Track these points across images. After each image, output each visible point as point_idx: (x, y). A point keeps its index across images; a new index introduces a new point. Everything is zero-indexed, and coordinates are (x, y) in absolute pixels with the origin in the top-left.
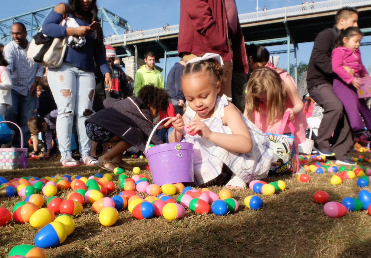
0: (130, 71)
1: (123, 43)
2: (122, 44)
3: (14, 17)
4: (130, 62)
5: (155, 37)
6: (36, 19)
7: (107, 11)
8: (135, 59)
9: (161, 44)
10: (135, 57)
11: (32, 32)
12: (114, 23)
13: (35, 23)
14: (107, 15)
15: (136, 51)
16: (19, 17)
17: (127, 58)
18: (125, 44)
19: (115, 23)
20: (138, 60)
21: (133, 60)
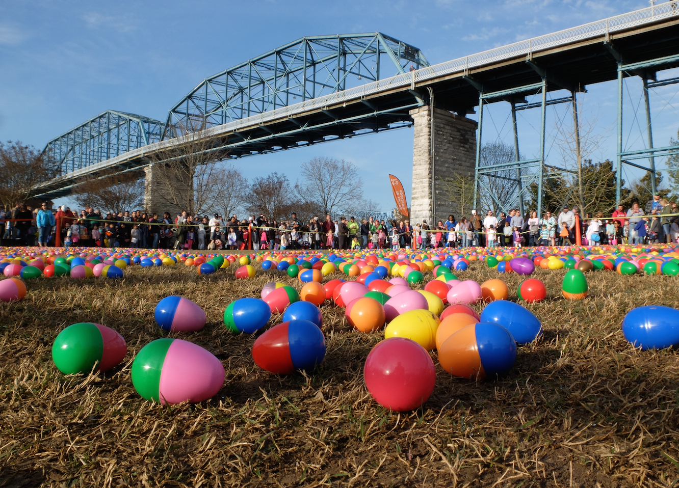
0: (421, 130)
1: (410, 85)
2: (409, 88)
3: (251, 61)
4: (422, 116)
5: (462, 71)
6: (282, 61)
7: (385, 37)
8: (429, 111)
9: (472, 82)
10: (429, 107)
11: (276, 81)
12: (396, 54)
13: (280, 66)
14: (385, 42)
15: (431, 97)
16: (258, 60)
17: (417, 110)
18: (412, 88)
19: (398, 54)
20: (435, 112)
21: (426, 112)
